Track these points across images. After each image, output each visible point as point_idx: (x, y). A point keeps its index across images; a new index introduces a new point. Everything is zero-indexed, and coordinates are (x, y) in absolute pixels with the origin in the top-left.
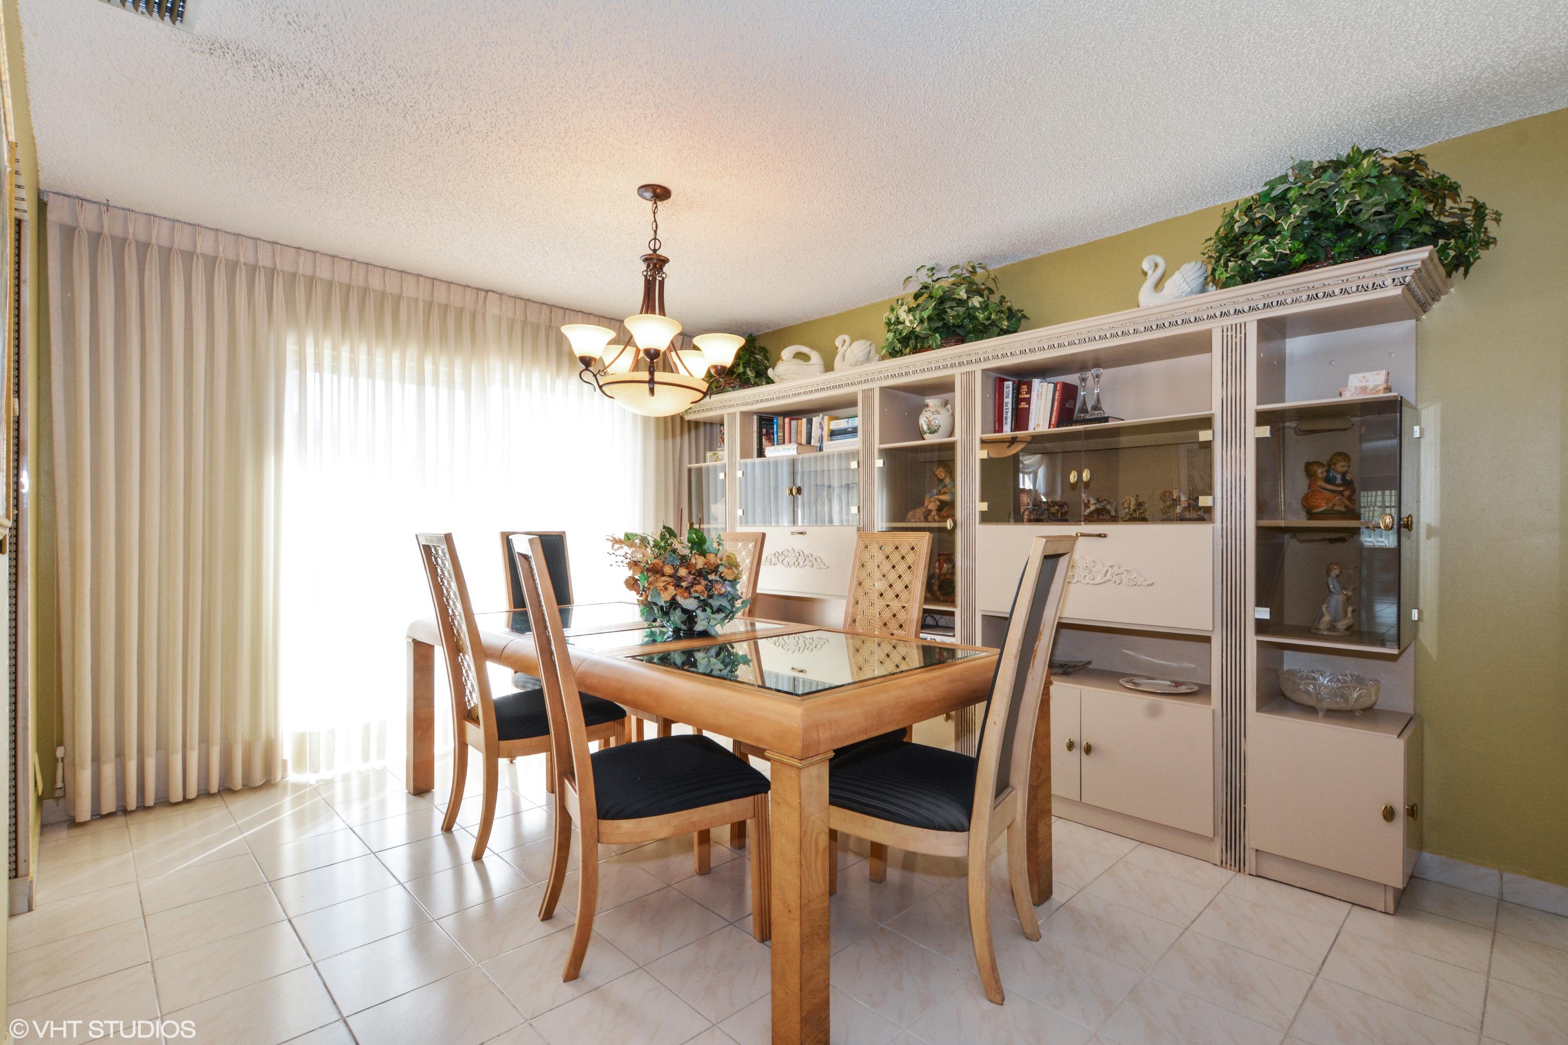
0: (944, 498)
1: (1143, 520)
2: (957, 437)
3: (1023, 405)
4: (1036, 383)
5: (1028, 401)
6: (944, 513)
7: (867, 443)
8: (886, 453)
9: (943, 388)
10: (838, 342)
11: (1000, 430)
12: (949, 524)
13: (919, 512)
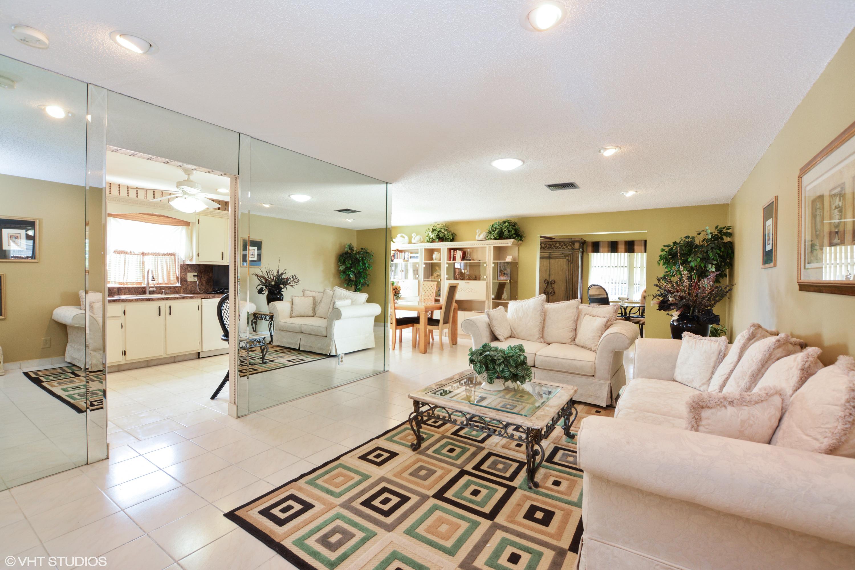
0: (438, 274)
1: (476, 280)
2: (441, 261)
3: (455, 255)
4: (457, 251)
5: (456, 254)
6: (438, 277)
7: (421, 260)
8: (425, 263)
9: (439, 250)
10: (413, 235)
11: (450, 260)
12: (439, 280)
13: (433, 277)
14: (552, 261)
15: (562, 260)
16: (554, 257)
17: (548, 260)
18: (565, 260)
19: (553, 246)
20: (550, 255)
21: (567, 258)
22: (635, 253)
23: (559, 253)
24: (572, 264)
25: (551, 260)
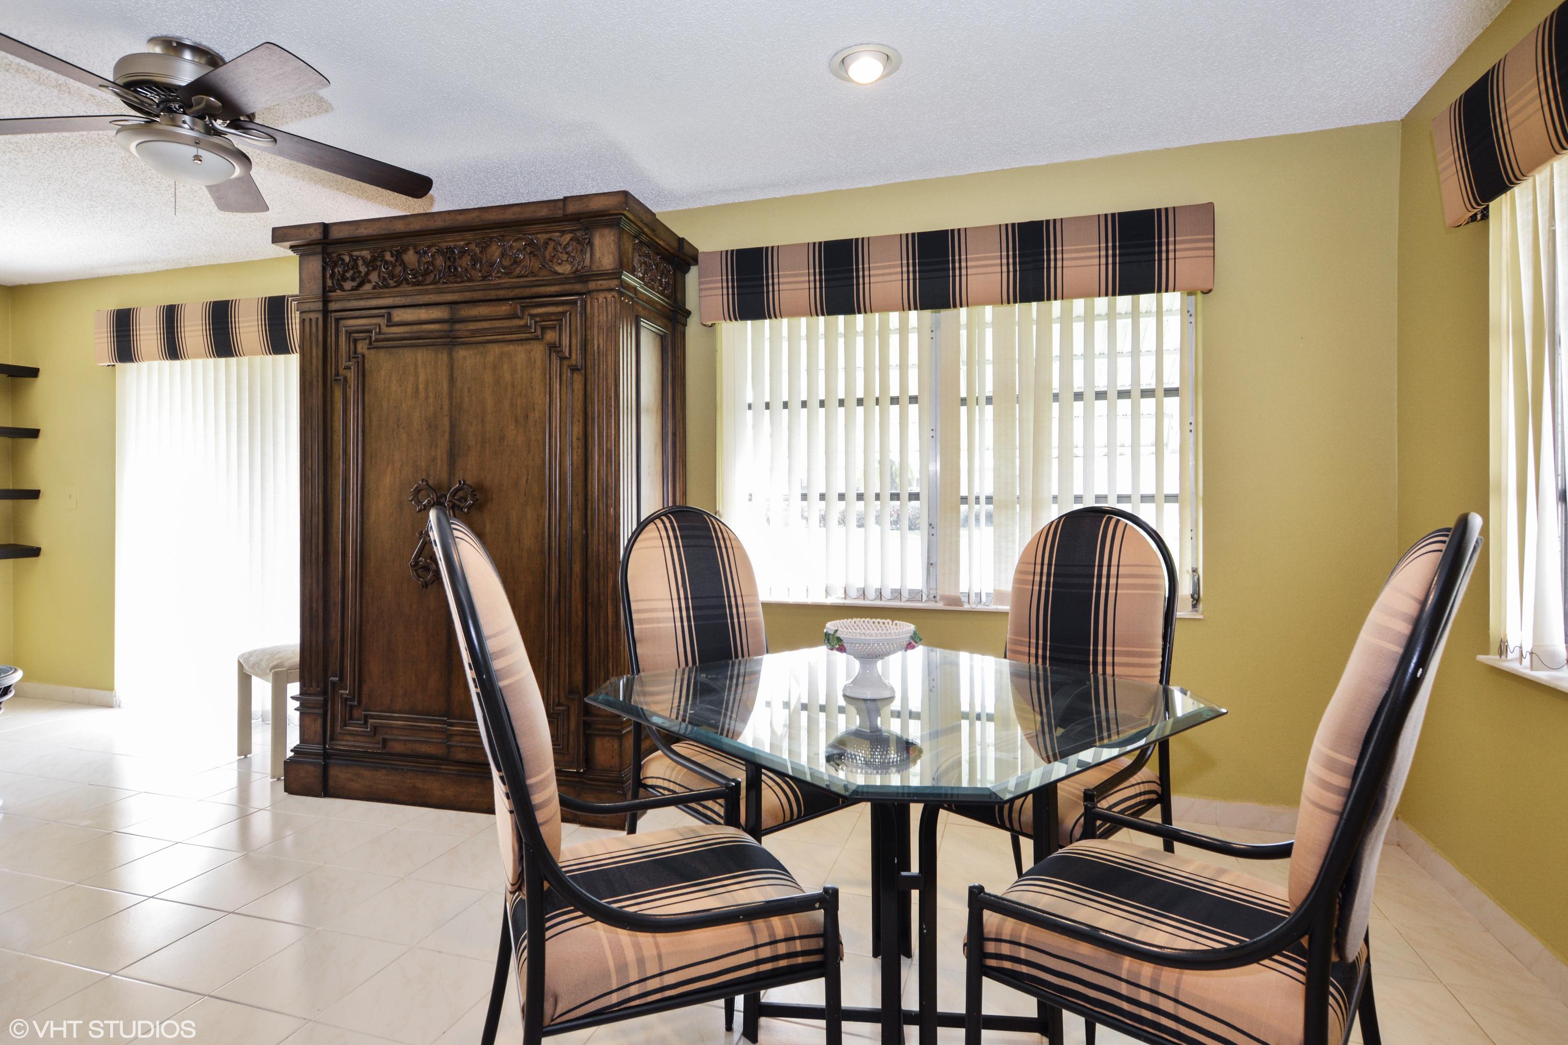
14: (466, 357)
15: (519, 353)
16: (474, 333)
17: (444, 357)
18: (538, 351)
19: (466, 261)
20: (452, 321)
21: (551, 336)
22: (963, 311)
23: (504, 309)
24: (578, 378)
25: (461, 353)
